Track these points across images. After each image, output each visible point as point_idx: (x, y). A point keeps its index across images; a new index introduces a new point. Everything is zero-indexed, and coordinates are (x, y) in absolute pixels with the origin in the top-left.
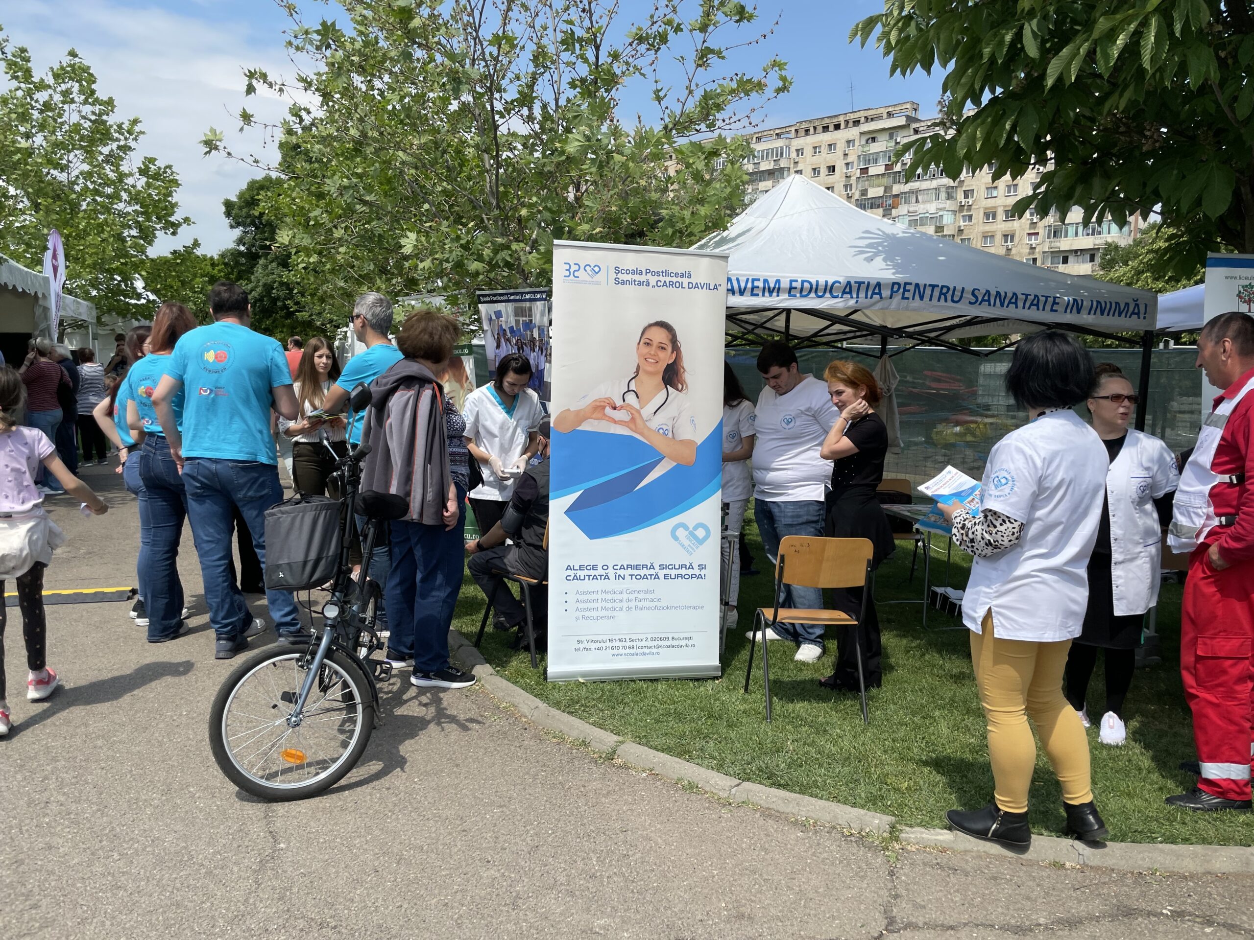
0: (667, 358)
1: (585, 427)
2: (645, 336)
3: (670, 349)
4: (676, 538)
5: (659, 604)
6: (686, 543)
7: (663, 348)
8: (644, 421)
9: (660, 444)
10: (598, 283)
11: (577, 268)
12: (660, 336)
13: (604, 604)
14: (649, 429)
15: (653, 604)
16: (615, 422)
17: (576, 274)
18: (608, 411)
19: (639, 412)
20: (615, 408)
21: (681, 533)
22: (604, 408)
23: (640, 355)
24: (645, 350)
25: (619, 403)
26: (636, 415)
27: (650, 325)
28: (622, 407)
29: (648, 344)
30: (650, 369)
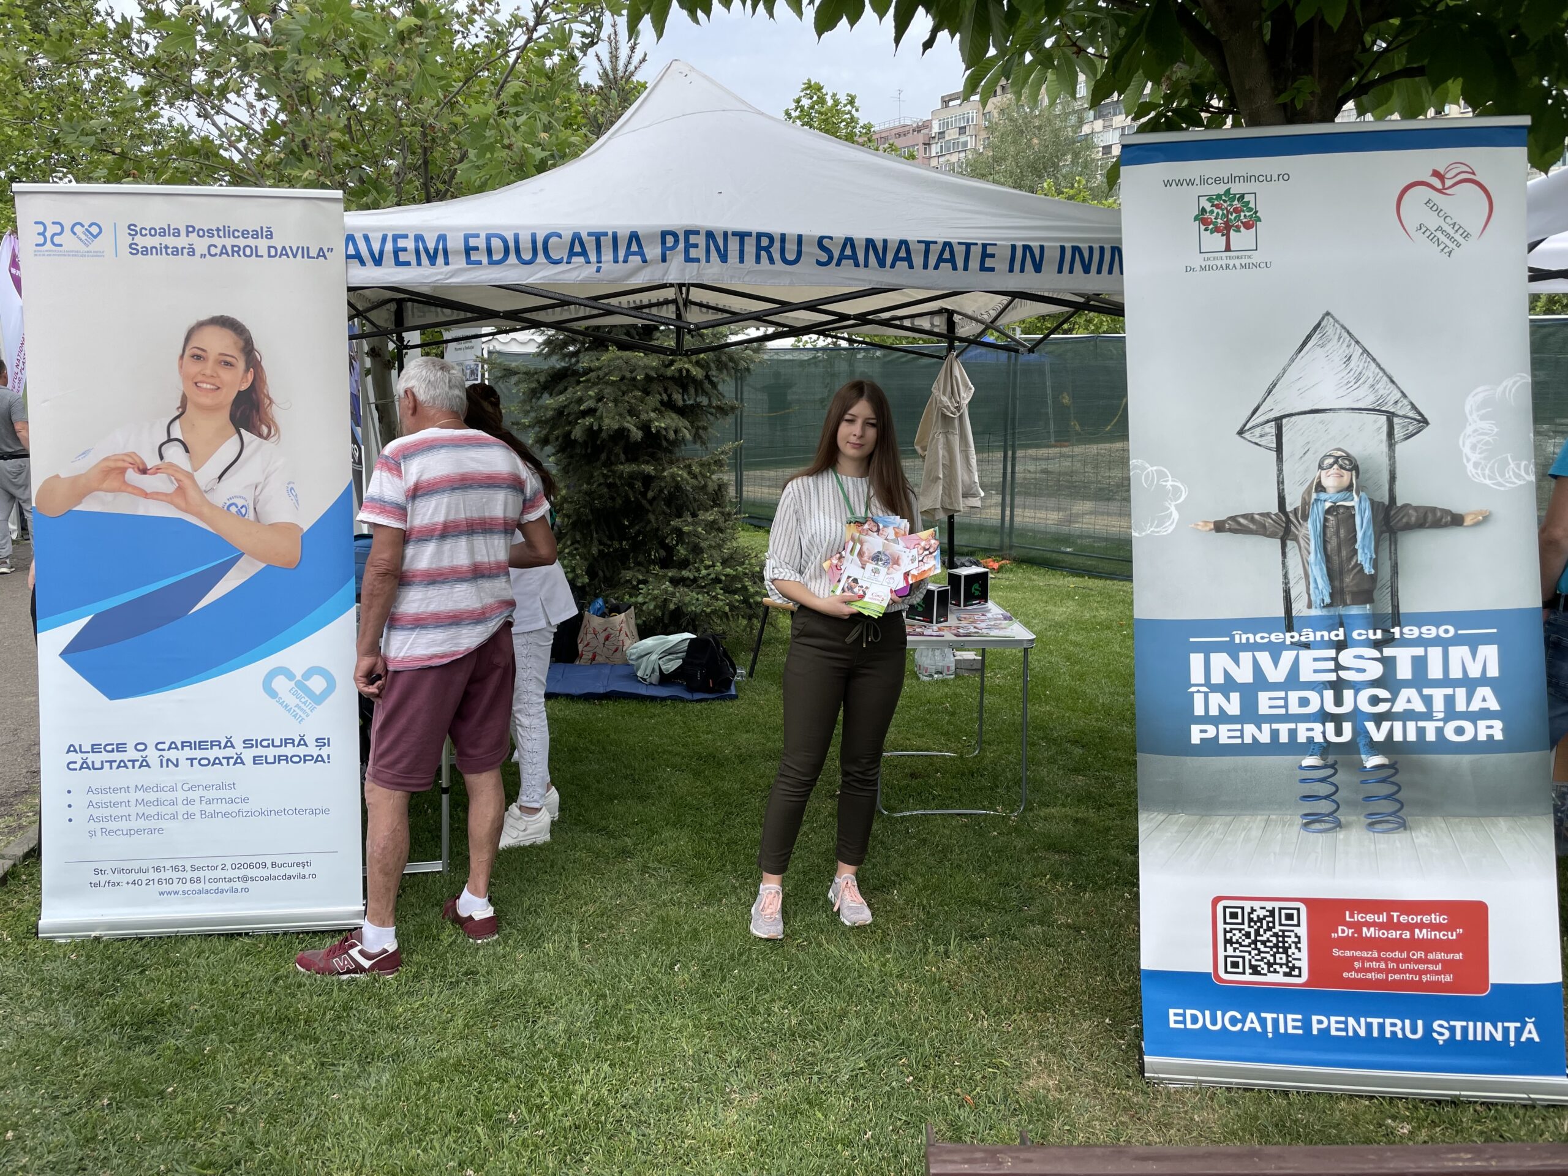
0: (236, 381)
1: (90, 505)
2: (194, 342)
3: (241, 365)
4: (273, 694)
5: (245, 807)
6: (292, 701)
7: (228, 364)
8: (202, 493)
9: (235, 533)
10: (99, 254)
11: (58, 229)
12: (218, 342)
13: (141, 809)
14: (212, 506)
15: (234, 807)
16: (146, 495)
17: (57, 240)
18: (132, 476)
19: (191, 477)
20: (144, 471)
21: (280, 684)
22: (123, 471)
23: (185, 377)
24: (194, 368)
25: (152, 461)
26: (187, 482)
27: (201, 325)
28: (157, 470)
29: (199, 357)
30: (206, 400)
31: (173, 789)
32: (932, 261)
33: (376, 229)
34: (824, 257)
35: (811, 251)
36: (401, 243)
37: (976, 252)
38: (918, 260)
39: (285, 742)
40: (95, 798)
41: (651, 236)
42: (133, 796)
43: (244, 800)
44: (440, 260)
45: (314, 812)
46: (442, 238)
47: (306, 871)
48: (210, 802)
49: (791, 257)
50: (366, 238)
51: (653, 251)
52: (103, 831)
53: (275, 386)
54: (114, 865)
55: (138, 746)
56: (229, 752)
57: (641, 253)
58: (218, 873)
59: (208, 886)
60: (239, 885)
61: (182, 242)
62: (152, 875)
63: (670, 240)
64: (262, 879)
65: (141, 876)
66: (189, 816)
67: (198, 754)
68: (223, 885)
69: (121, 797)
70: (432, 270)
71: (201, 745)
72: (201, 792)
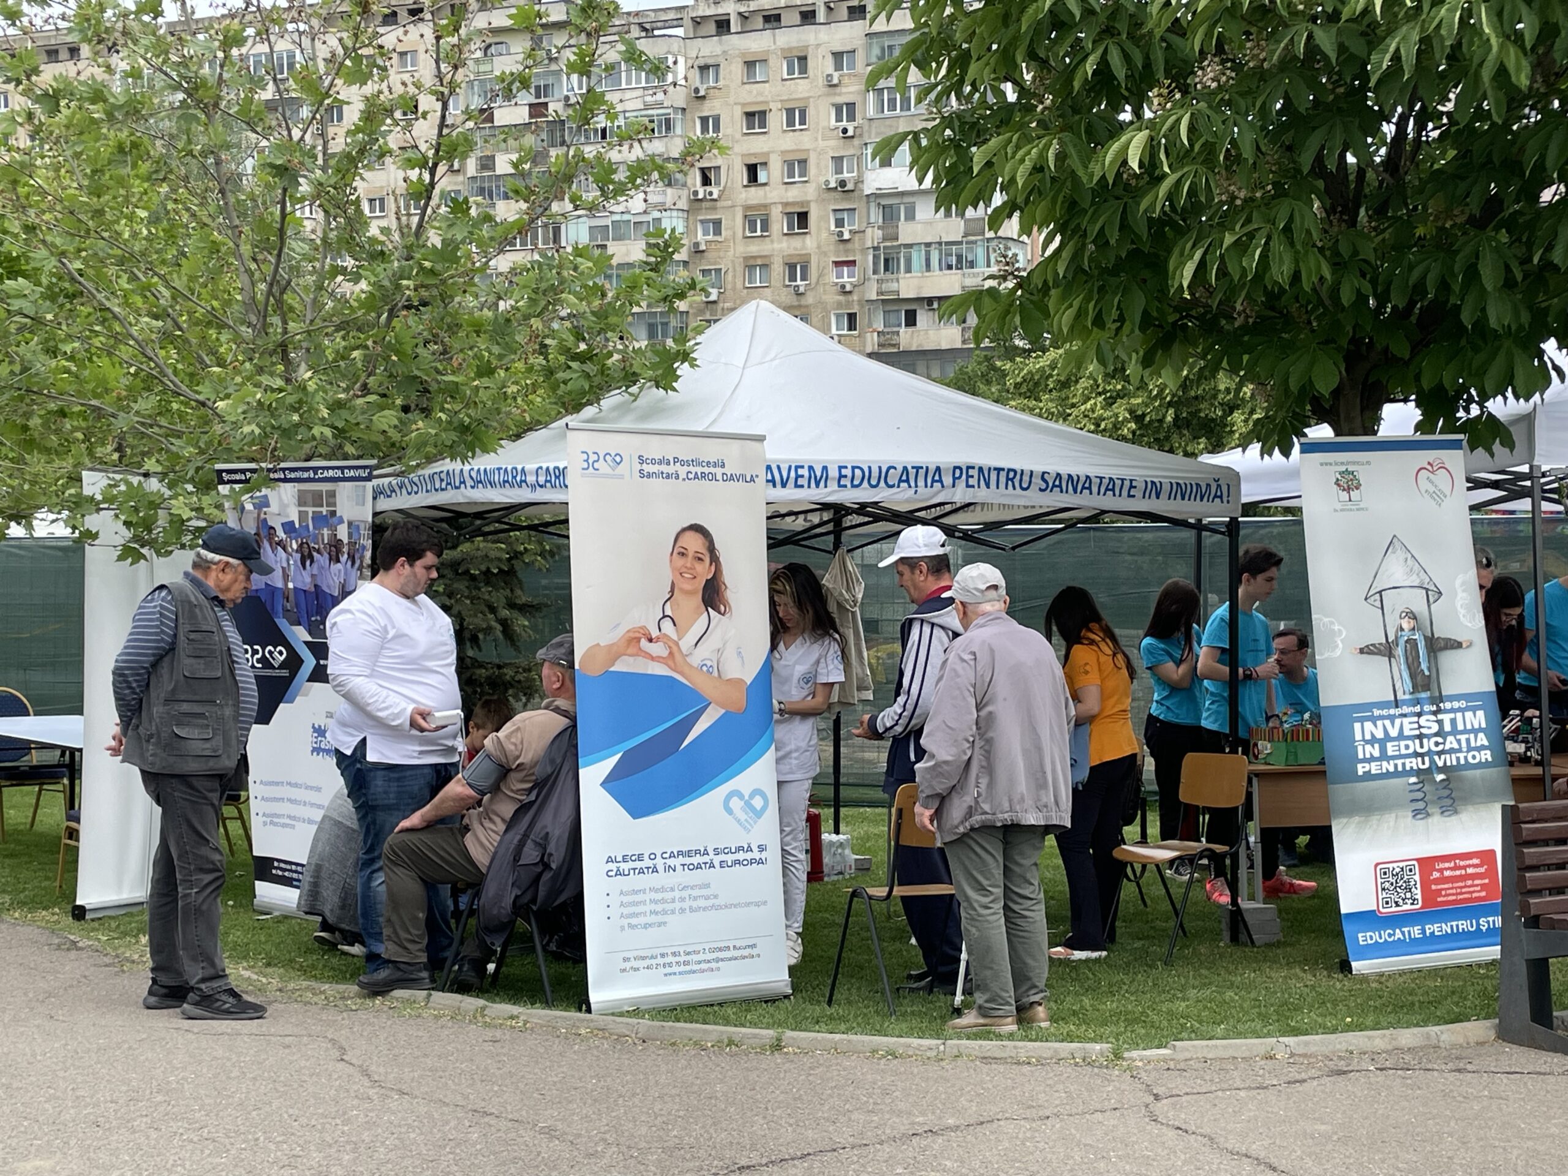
0: (705, 571)
1: (619, 667)
2: (679, 544)
3: (707, 560)
4: (729, 811)
5: (716, 902)
6: (742, 816)
7: (700, 559)
8: (685, 656)
9: (705, 687)
10: (621, 477)
11: (595, 457)
12: (694, 543)
13: (653, 907)
14: (691, 666)
15: (710, 903)
16: (653, 658)
17: (596, 465)
18: (644, 643)
19: (677, 644)
20: (650, 640)
21: (736, 804)
22: (638, 640)
23: (674, 569)
24: (680, 562)
25: (655, 633)
26: (675, 649)
27: (684, 530)
28: (658, 638)
29: (683, 554)
30: (687, 586)
31: (672, 889)
32: (1102, 490)
33: (784, 461)
34: (1044, 486)
35: (1037, 481)
36: (800, 471)
37: (1127, 484)
38: (1095, 489)
39: (740, 849)
40: (626, 899)
41: (947, 469)
42: (647, 897)
43: (716, 897)
44: (822, 484)
45: (757, 904)
46: (825, 468)
47: (754, 952)
48: (695, 898)
49: (1025, 485)
50: (779, 468)
51: (948, 480)
52: (631, 926)
53: (728, 576)
54: (636, 953)
55: (653, 856)
56: (706, 859)
57: (940, 481)
58: (701, 957)
59: (696, 967)
60: (714, 965)
61: (670, 469)
62: (660, 961)
63: (958, 472)
64: (730, 959)
65: (654, 962)
66: (682, 910)
67: (688, 861)
68: (704, 966)
69: (639, 897)
70: (817, 491)
71: (689, 854)
72: (690, 891)
